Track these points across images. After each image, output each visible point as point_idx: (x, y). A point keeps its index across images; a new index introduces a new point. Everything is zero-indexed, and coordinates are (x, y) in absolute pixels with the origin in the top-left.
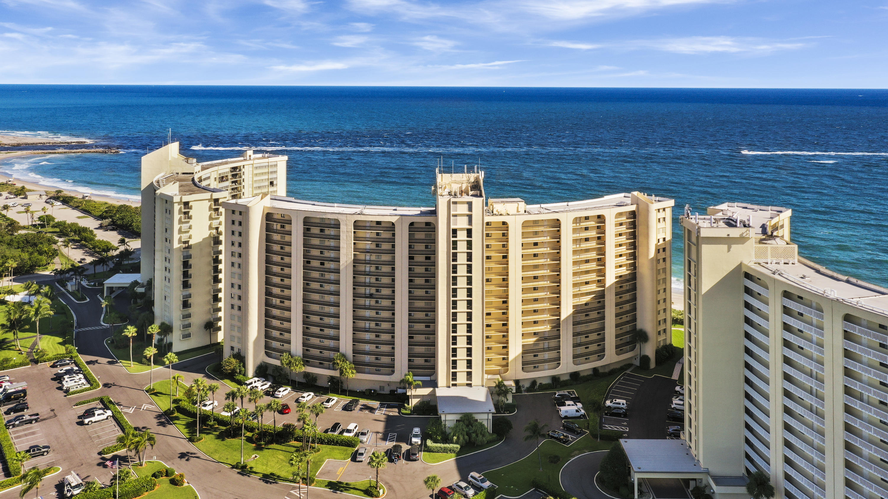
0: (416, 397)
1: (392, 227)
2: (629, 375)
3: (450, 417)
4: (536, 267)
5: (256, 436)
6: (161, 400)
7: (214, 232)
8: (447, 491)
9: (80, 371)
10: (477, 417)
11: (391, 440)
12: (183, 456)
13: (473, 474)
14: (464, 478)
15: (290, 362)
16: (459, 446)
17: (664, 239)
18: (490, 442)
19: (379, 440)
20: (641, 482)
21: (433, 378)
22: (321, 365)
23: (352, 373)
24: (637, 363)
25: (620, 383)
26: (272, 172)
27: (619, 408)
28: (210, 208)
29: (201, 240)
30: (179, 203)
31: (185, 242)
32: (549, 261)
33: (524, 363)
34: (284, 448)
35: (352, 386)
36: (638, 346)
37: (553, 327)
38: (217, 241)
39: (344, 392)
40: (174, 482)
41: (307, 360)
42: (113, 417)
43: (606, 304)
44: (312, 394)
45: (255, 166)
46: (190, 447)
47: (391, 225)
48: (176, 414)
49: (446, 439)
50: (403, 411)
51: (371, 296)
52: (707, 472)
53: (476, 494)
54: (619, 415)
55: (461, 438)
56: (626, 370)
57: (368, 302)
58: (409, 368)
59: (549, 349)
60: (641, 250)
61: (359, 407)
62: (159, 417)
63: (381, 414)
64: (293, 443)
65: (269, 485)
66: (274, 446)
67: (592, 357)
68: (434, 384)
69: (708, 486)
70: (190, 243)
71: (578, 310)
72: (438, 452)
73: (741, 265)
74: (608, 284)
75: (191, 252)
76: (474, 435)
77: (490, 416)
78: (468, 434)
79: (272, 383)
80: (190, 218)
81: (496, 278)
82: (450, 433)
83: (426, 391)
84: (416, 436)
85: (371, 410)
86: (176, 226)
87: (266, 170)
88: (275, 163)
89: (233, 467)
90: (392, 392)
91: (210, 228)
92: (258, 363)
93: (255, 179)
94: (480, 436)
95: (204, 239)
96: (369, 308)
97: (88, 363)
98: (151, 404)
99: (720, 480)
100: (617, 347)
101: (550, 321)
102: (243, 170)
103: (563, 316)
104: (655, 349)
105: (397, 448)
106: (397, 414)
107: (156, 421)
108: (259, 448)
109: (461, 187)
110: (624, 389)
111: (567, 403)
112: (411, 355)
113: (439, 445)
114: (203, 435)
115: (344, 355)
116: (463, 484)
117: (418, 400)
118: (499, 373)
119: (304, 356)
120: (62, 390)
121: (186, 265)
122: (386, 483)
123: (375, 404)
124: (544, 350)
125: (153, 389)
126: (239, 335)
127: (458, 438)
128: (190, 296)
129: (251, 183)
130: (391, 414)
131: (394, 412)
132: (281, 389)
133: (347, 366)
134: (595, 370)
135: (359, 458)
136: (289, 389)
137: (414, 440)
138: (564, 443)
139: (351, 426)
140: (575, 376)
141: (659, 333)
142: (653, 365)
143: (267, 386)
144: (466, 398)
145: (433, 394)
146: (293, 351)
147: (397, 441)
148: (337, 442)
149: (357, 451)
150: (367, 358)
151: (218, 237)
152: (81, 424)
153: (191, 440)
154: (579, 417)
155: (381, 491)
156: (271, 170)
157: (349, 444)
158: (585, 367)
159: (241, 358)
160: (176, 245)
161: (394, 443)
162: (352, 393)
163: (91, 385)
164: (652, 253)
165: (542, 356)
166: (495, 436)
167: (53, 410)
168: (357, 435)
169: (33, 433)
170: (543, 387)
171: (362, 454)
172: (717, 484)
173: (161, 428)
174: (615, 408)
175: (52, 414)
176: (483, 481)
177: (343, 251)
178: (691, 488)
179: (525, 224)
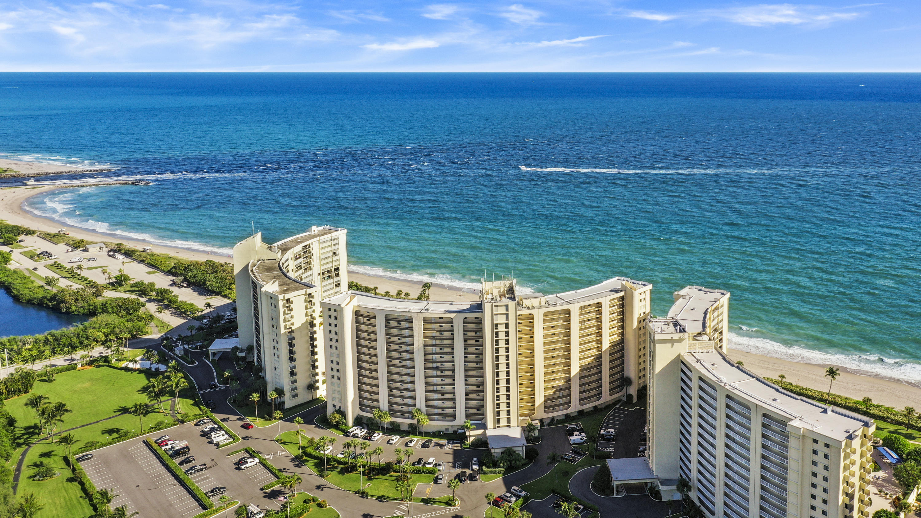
0: (472, 436)
1: (451, 322)
2: (618, 409)
3: (496, 451)
4: (553, 342)
5: (367, 471)
6: (289, 448)
7: (309, 318)
8: (499, 499)
9: (220, 428)
10: (515, 449)
11: (458, 467)
12: (318, 487)
13: (514, 487)
14: (509, 491)
15: (380, 416)
16: (504, 470)
17: (644, 313)
18: (524, 465)
19: (451, 468)
20: (617, 486)
21: (483, 421)
22: (402, 417)
23: (426, 421)
24: (624, 399)
25: (612, 416)
26: (335, 245)
27: (609, 435)
28: (306, 301)
29: (300, 325)
30: (283, 300)
31: (289, 329)
32: (563, 338)
33: (546, 408)
34: (387, 478)
35: (425, 430)
36: (625, 388)
37: (566, 382)
38: (312, 325)
39: (421, 434)
40: (320, 505)
41: (392, 412)
42: (260, 462)
43: (603, 363)
44: (398, 437)
45: (321, 241)
46: (322, 481)
47: (450, 320)
48: (305, 458)
49: (495, 465)
50: (464, 446)
51: (437, 368)
52: (657, 478)
53: (517, 500)
54: (609, 440)
55: (506, 464)
56: (617, 404)
57: (435, 372)
58: (466, 416)
59: (563, 397)
60: (627, 322)
61: (433, 444)
62: (293, 460)
63: (449, 448)
64: (393, 474)
65: (382, 503)
66: (380, 476)
67: (592, 399)
68: (484, 426)
69: (657, 486)
70: (292, 329)
71: (583, 369)
72: (491, 474)
73: (679, 355)
74: (604, 349)
75: (294, 335)
76: (514, 462)
77: (524, 448)
78: (510, 461)
79: (368, 430)
80: (291, 310)
81: (526, 352)
82: (497, 461)
83: (479, 432)
84: (475, 464)
85: (441, 446)
86: (282, 317)
87: (329, 243)
88: (337, 237)
89: (356, 493)
90: (455, 432)
91: (307, 315)
92: (355, 416)
93: (322, 251)
94: (518, 463)
95: (302, 324)
96: (436, 377)
97: (223, 420)
98: (283, 451)
99: (664, 482)
100: (610, 390)
101: (563, 378)
102: (312, 246)
103: (573, 374)
104: (636, 390)
105: (464, 473)
106: (460, 448)
107: (292, 464)
108: (370, 479)
109: (499, 291)
110: (614, 420)
111: (575, 433)
112: (467, 408)
113: (491, 469)
114: (329, 472)
115: (419, 410)
116: (508, 495)
117: (474, 438)
118: (528, 415)
119: (390, 410)
120: (212, 444)
121: (291, 345)
122: (459, 497)
123: (443, 441)
124: (560, 397)
125: (281, 440)
126: (339, 397)
127: (503, 464)
128: (295, 367)
129: (318, 255)
130: (456, 448)
131: (458, 447)
132: (376, 435)
133: (422, 416)
134: (595, 407)
135: (439, 482)
136: (381, 434)
137: (474, 467)
138: (572, 462)
139: (431, 460)
140: (581, 413)
141: (640, 377)
142: (635, 400)
143: (364, 432)
144: (507, 436)
145: (484, 434)
146: (381, 407)
147: (462, 468)
148: (423, 472)
149: (437, 477)
150: (436, 411)
151: (313, 322)
152: (239, 469)
153: (321, 476)
154: (583, 443)
155: (457, 503)
156: (334, 242)
157: (431, 472)
158: (588, 406)
159: (342, 413)
160: (283, 331)
161: (461, 470)
162: (427, 434)
163: (234, 439)
164: (635, 325)
165: (557, 402)
166: (527, 460)
167: (213, 460)
168: (435, 465)
169: (207, 478)
170: (559, 422)
171: (441, 479)
172: (662, 485)
173: (297, 468)
174: (607, 435)
175: (213, 463)
176: (520, 492)
177: (415, 338)
178: (648, 487)
179: (546, 314)
